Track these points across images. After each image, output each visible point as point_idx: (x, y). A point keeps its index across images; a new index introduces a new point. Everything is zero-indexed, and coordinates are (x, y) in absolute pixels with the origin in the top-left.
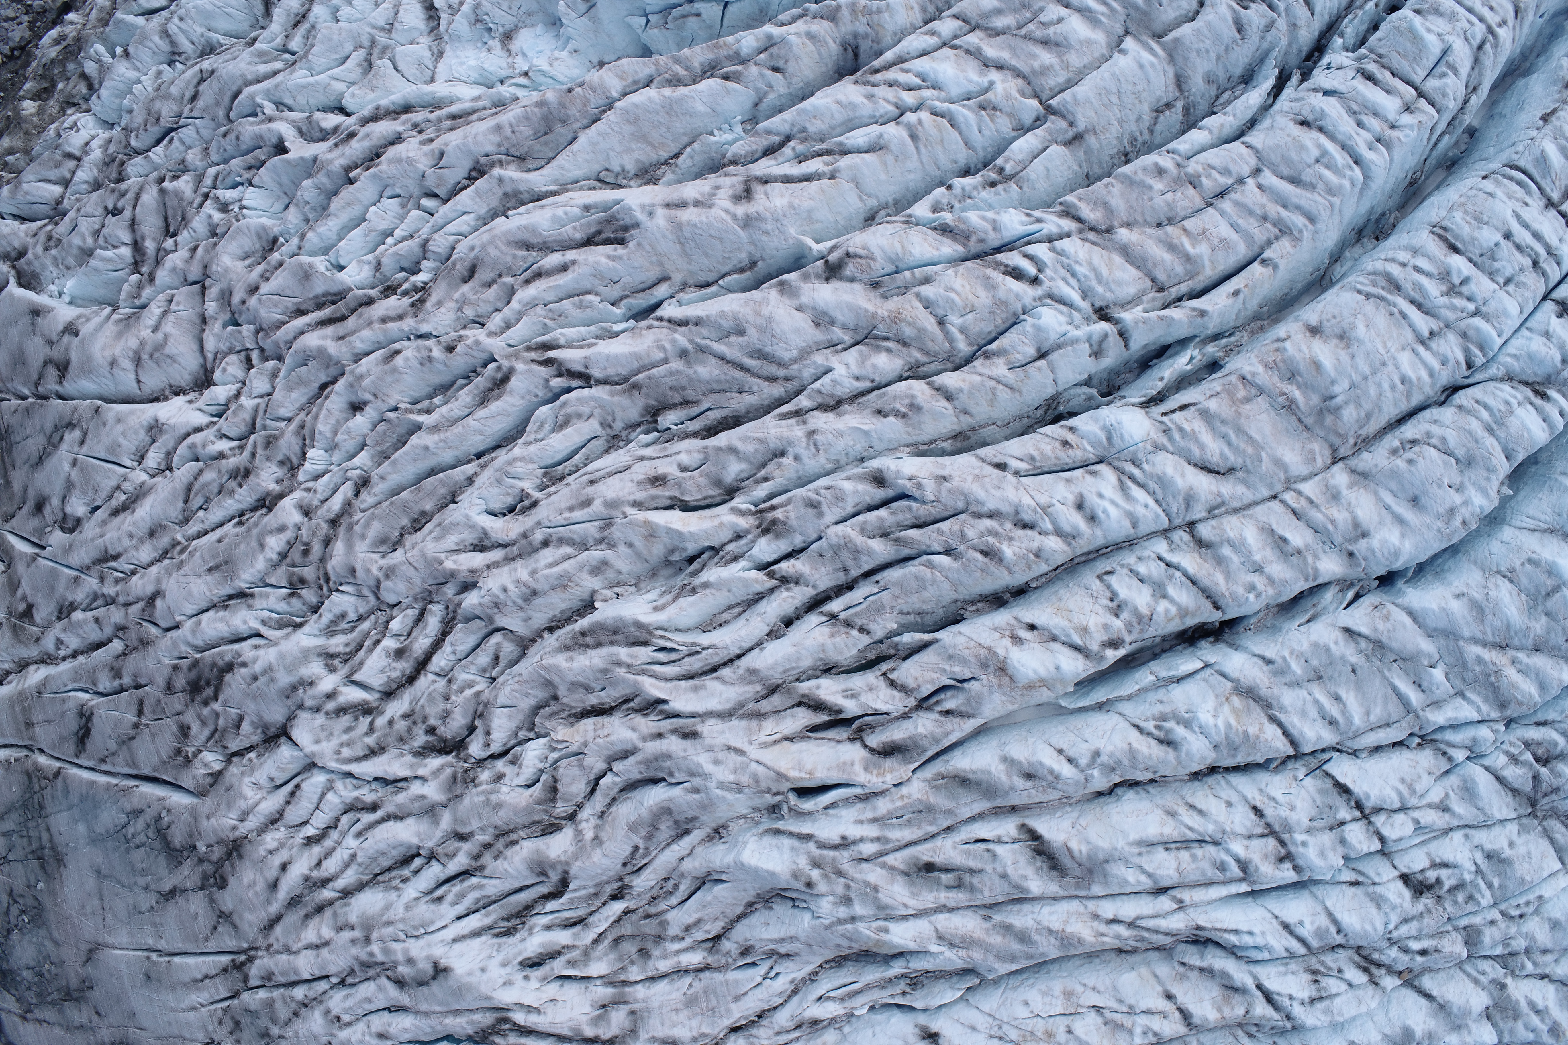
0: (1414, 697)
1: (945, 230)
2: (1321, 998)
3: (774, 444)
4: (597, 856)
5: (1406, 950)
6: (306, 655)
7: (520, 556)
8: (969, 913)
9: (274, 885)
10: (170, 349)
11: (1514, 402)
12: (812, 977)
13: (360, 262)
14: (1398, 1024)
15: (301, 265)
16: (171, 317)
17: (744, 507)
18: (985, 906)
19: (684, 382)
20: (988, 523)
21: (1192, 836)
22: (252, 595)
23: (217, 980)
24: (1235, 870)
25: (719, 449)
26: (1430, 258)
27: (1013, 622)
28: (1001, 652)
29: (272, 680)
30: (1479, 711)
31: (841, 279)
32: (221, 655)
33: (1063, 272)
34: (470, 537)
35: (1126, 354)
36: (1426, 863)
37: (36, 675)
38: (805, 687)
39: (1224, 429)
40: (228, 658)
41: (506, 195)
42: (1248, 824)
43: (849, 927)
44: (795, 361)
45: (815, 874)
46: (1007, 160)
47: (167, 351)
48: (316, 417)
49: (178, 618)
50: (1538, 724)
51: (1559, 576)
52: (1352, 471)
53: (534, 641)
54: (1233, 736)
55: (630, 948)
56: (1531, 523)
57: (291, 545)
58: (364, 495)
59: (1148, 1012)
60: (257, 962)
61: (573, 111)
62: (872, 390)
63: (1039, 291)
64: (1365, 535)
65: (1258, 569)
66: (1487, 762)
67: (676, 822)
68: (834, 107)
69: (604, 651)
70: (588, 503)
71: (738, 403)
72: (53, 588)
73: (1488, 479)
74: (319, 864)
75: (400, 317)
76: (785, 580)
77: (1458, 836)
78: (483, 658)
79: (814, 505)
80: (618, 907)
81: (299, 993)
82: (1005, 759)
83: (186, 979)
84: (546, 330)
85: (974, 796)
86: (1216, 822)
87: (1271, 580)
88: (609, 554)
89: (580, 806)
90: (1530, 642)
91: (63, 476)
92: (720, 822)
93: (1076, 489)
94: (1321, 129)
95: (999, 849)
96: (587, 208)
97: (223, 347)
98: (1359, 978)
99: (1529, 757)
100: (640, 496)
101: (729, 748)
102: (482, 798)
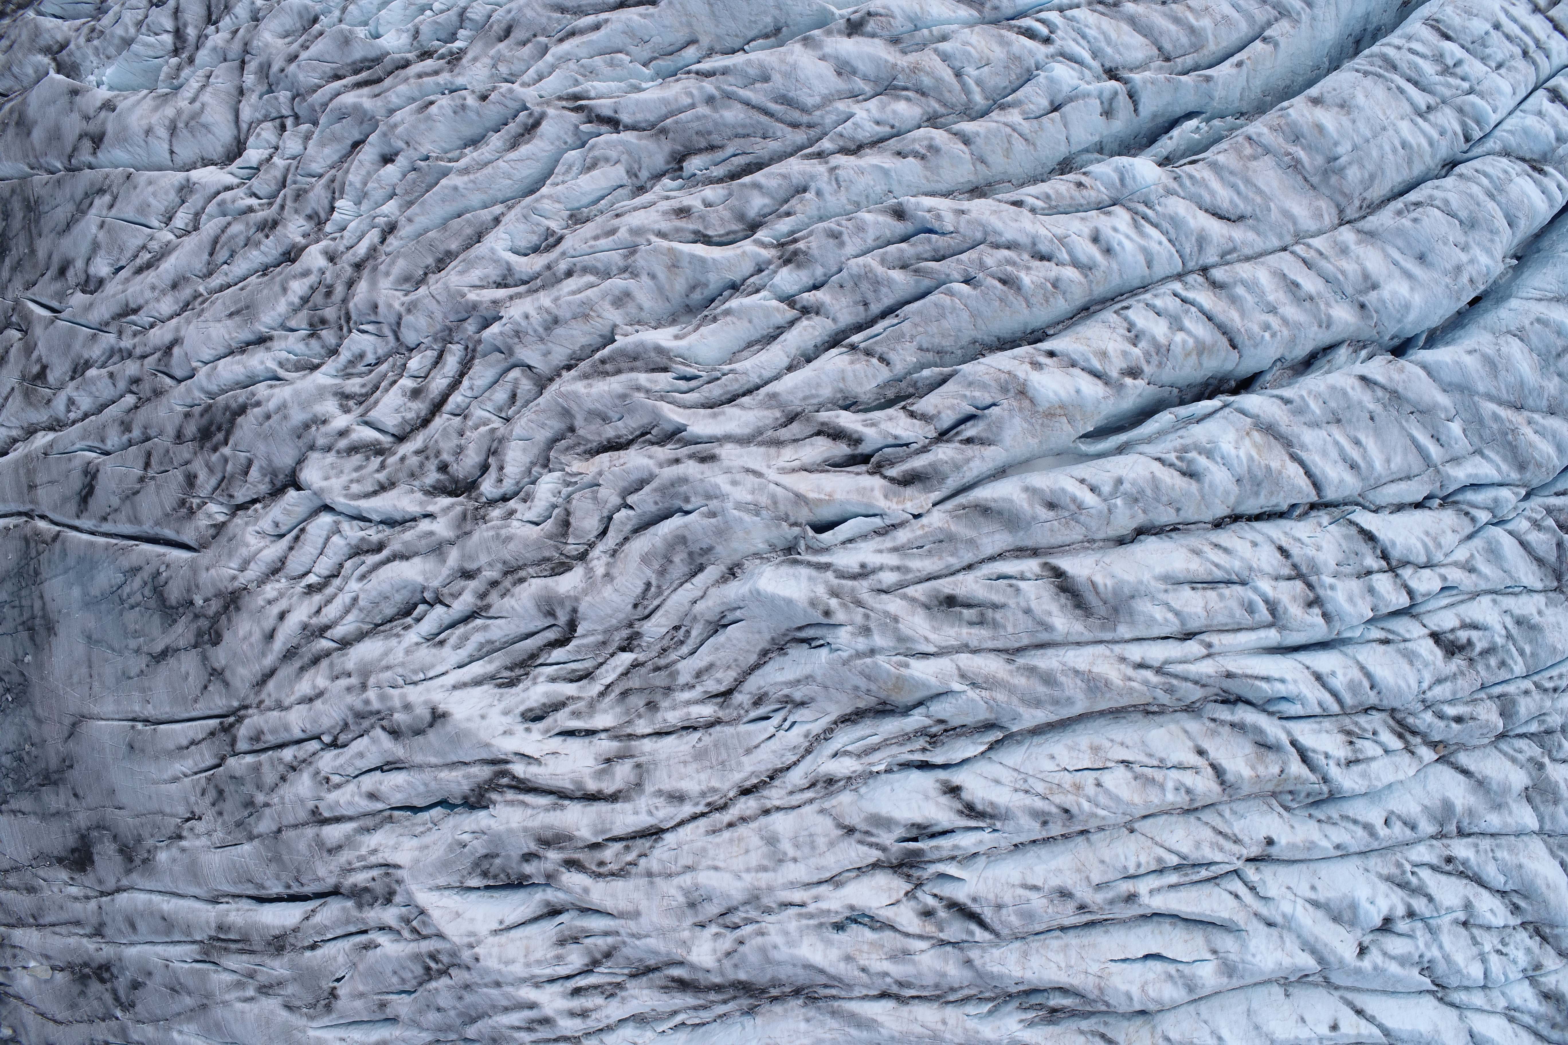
0: (1433, 450)
2: (1357, 761)
3: (797, 180)
4: (607, 591)
5: (1441, 716)
6: (321, 393)
7: (543, 287)
8: (992, 656)
9: (270, 636)
10: (206, 118)
11: (1512, 173)
12: (827, 734)
13: (398, 30)
14: (1437, 796)
15: (341, 31)
16: (209, 89)
17: (767, 240)
18: (1006, 651)
19: (710, 126)
20: (1006, 252)
21: (1219, 574)
22: (271, 338)
23: (203, 745)
24: (1263, 613)
25: (744, 185)
26: (1424, 43)
27: (1032, 351)
28: (1021, 375)
29: (285, 417)
30: (1499, 470)
31: (863, 34)
32: (235, 397)
33: (1074, 35)
34: (494, 273)
35: (1136, 120)
36: (1456, 623)
37: (42, 439)
38: (824, 416)
39: (1232, 179)
40: (241, 400)
42: (1275, 564)
43: (868, 660)
44: (817, 107)
45: (834, 603)
47: (203, 119)
48: (347, 171)
49: (195, 364)
50: (1557, 494)
52: (1359, 231)
53: (551, 380)
54: (1255, 469)
55: (637, 701)
56: (1537, 294)
57: (313, 289)
58: (391, 239)
59: (1180, 767)
60: (247, 721)
62: (892, 136)
63: (1051, 49)
64: (1375, 287)
65: (1272, 310)
66: (1509, 526)
67: (691, 554)
69: (623, 377)
70: (612, 232)
71: (763, 148)
72: (69, 346)
73: (1492, 241)
74: (318, 611)
75: (435, 74)
76: (805, 311)
77: (1486, 600)
78: (500, 395)
79: (835, 236)
80: (627, 658)
81: (288, 754)
82: (1026, 489)
83: (171, 746)
84: (577, 83)
85: (996, 526)
86: (1242, 559)
87: (1285, 321)
88: (630, 284)
89: (592, 545)
90: (1545, 403)
91: (90, 238)
92: (736, 559)
93: (1091, 224)
95: (1023, 585)
97: (259, 116)
98: (1395, 743)
99: (1550, 522)
100: (665, 225)
101: (748, 470)
102: (491, 533)
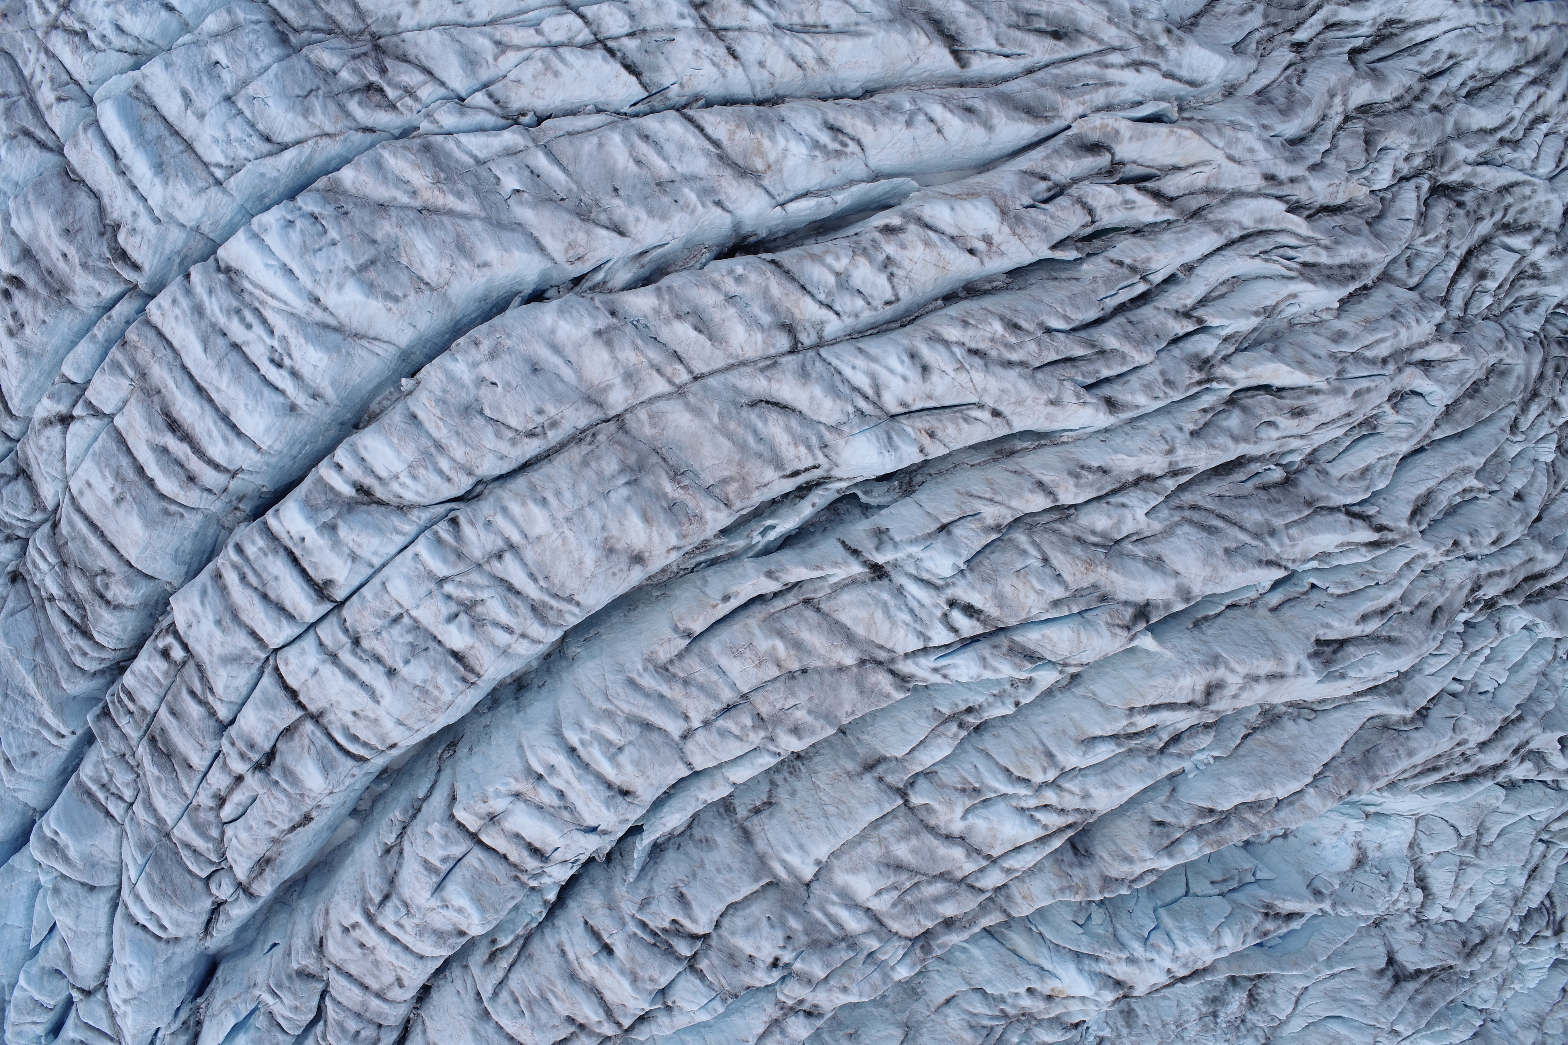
0: (541, 161)
1: (1031, 657)
3: (1201, 443)
4: (1333, 80)
6: (1557, 278)
7: (1403, 353)
11: (404, 478)
13: (1512, 632)
17: (1224, 385)
19: (1270, 507)
20: (1014, 357)
21: (803, 37)
25: (1246, 440)
26: (492, 644)
27: (986, 260)
28: (1006, 229)
30: (458, 143)
31: (1135, 604)
33: (922, 614)
34: (1438, 373)
35: (839, 536)
38: (1170, 215)
39: (761, 448)
41: (1400, 693)
42: (744, 42)
44: (1177, 524)
45: (1163, 41)
46: (955, 736)
48: (1546, 490)
51: (361, 282)
52: (601, 406)
53: (1378, 280)
54: (767, 129)
56: (377, 348)
58: (1513, 417)
61: (1347, 772)
62: (1107, 494)
63: (950, 593)
64: (599, 333)
65: (731, 299)
66: (443, 92)
67: (1271, 103)
68: (1123, 783)
69: (1338, 261)
70: (1357, 394)
71: (1222, 487)
73: (445, 391)
74: (1539, 98)
75: (1490, 575)
76: (1187, 315)
77: (482, 16)
78: (1420, 266)
80: (1300, 37)
82: (992, 128)
84: (1376, 562)
86: (780, 48)
87: (716, 286)
88: (1335, 349)
89: (1342, 128)
90: (394, 213)
92: (1229, 100)
93: (927, 388)
94: (609, 786)
95: (992, 45)
96: (1343, 676)
99: (391, 93)
100: (1314, 399)
101: (1239, 162)
102: (1424, 141)
